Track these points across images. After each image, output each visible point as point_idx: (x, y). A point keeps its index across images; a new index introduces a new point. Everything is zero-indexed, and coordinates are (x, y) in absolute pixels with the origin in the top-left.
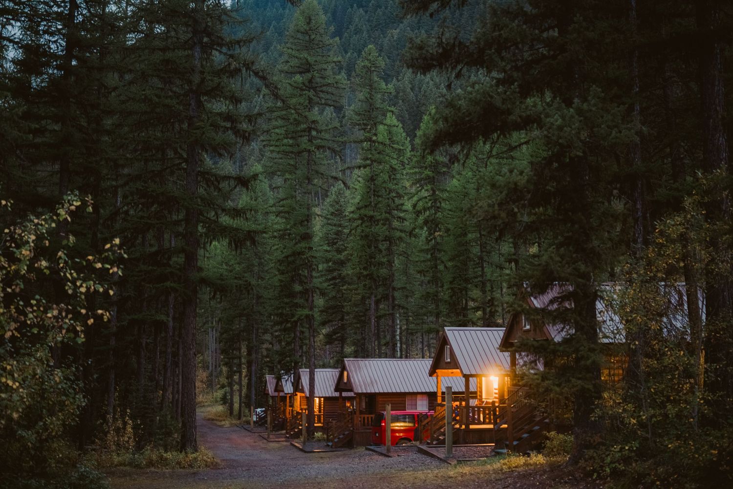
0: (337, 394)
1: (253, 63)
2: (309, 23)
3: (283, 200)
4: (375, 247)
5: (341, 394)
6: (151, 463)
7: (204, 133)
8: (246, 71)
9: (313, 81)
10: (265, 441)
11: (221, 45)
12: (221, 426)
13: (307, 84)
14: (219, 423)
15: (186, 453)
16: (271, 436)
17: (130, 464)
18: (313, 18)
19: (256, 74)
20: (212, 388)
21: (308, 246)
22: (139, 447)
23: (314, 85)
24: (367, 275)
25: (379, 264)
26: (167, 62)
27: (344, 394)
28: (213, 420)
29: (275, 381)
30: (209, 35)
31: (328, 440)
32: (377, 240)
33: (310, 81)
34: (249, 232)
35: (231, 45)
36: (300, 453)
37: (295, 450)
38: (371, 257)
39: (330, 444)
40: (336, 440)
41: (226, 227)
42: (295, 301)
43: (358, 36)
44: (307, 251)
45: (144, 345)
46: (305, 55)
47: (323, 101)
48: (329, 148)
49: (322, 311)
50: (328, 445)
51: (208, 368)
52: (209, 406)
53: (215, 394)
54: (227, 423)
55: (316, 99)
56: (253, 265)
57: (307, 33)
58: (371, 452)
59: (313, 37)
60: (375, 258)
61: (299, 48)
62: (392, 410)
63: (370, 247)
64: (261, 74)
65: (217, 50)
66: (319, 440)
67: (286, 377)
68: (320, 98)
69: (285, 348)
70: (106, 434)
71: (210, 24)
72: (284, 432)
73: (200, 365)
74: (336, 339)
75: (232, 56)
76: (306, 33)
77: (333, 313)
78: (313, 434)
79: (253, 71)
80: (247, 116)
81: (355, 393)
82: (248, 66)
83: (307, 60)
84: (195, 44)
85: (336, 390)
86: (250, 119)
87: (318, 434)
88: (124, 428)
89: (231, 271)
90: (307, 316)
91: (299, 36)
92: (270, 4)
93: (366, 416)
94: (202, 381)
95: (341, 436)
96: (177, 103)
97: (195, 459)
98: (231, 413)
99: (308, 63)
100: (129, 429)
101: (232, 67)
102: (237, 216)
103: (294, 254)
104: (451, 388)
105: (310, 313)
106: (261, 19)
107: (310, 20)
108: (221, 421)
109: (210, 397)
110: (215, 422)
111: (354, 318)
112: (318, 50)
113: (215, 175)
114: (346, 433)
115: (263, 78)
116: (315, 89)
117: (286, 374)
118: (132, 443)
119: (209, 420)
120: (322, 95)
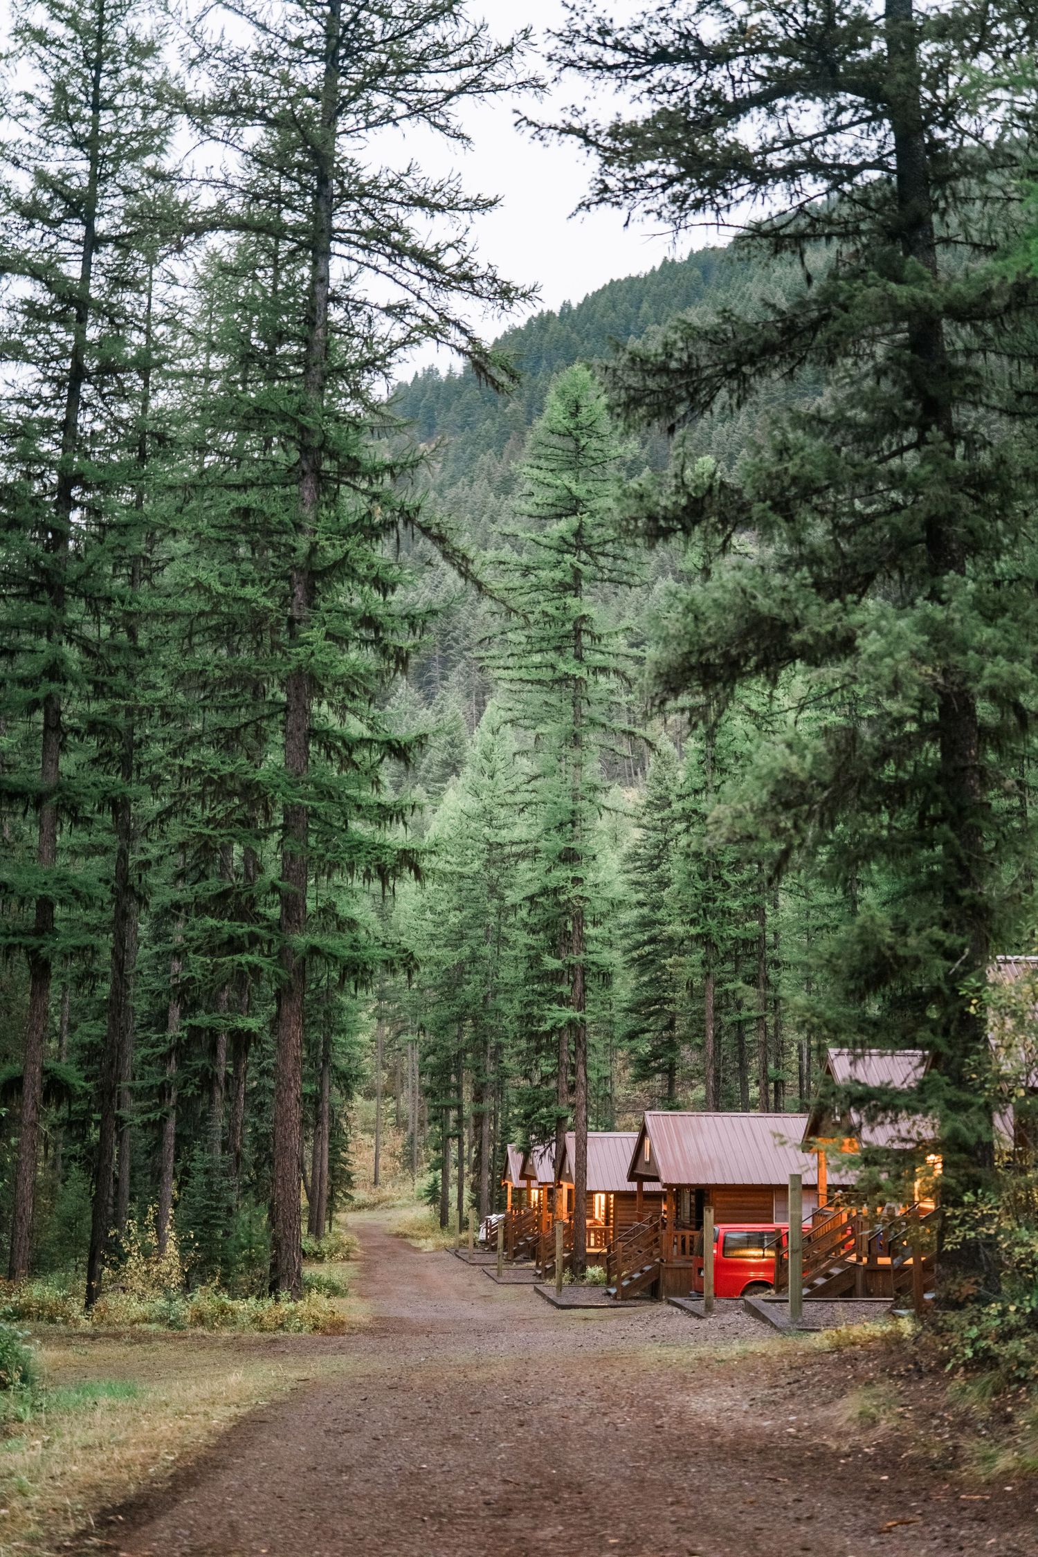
0: (633, 1186)
1: (418, 509)
2: (574, 415)
3: (535, 778)
4: (715, 878)
5: (640, 1186)
6: (200, 1319)
7: (313, 654)
8: (406, 524)
9: (585, 533)
10: (491, 1282)
11: (354, 474)
12: (417, 1250)
13: (572, 540)
14: (415, 1243)
15: (277, 1300)
16: (505, 1273)
17: (161, 1320)
18: (583, 402)
19: (426, 531)
20: (412, 1169)
21: (571, 875)
22: (187, 1287)
23: (587, 541)
24: (699, 936)
25: (723, 913)
26: (246, 512)
27: (648, 1187)
28: (405, 1236)
29: (520, 1157)
30: (333, 456)
31: (609, 1283)
32: (719, 864)
33: (578, 534)
34: (404, 852)
35: (374, 473)
36: (550, 1308)
37: (541, 1301)
38: (707, 898)
39: (613, 1291)
40: (625, 1283)
41: (361, 843)
42: (558, 990)
43: (727, 425)
44: (570, 885)
45: (221, 1078)
46: (566, 479)
47: (607, 575)
48: (616, 672)
49: (629, 1010)
50: (609, 1294)
51: (406, 1124)
52: (403, 1206)
53: (418, 1181)
54: (427, 1245)
55: (587, 570)
56: (485, 913)
57: (571, 434)
58: (675, 1309)
59: (583, 442)
60: (715, 900)
61: (553, 466)
62: (717, 1222)
63: (703, 877)
64: (434, 530)
65: (347, 484)
66: (595, 1284)
67: (541, 1148)
68: (601, 569)
69: (538, 1087)
70: (123, 1257)
71: (333, 433)
72: (533, 1264)
73: (390, 1120)
74: (657, 1070)
75: (375, 497)
76: (568, 434)
77: (651, 1014)
78: (584, 1269)
79: (419, 526)
80: (406, 617)
81: (665, 1186)
82: (409, 516)
83: (569, 490)
84: (304, 473)
85: (632, 1177)
86: (412, 621)
87: (595, 1271)
88: (161, 1247)
89: (442, 924)
90: (571, 1023)
91: (554, 440)
92: (544, 363)
93: (688, 1233)
94: (392, 1155)
95: (636, 1276)
96: (264, 594)
97: (293, 1313)
98: (444, 1222)
99: (572, 497)
100: (171, 1248)
101: (377, 519)
102: (384, 818)
103: (545, 891)
104: (799, 1177)
105: (578, 1015)
106: (527, 393)
107: (578, 408)
108: (419, 1238)
109: (407, 1187)
110: (409, 1240)
111: (690, 1025)
112: (595, 469)
113: (342, 738)
114: (647, 1268)
115: (440, 539)
116: (587, 549)
117: (541, 1141)
118: (177, 1278)
119: (397, 1235)
120: (602, 561)
